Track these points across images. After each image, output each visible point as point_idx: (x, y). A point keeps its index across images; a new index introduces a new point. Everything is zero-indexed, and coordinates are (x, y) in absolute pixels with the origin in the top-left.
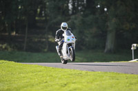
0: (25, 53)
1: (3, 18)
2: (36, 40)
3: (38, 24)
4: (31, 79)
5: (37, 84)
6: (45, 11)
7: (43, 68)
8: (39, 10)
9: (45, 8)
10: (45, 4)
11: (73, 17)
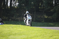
0: (34, 22)
1: (25, 8)
2: (39, 17)
3: (40, 10)
4: (37, 33)
5: (39, 36)
6: (43, 5)
7: (42, 29)
8: (40, 4)
9: (43, 3)
10: (43, 2)
11: (55, 7)
